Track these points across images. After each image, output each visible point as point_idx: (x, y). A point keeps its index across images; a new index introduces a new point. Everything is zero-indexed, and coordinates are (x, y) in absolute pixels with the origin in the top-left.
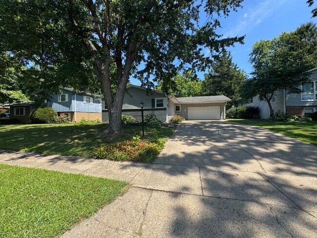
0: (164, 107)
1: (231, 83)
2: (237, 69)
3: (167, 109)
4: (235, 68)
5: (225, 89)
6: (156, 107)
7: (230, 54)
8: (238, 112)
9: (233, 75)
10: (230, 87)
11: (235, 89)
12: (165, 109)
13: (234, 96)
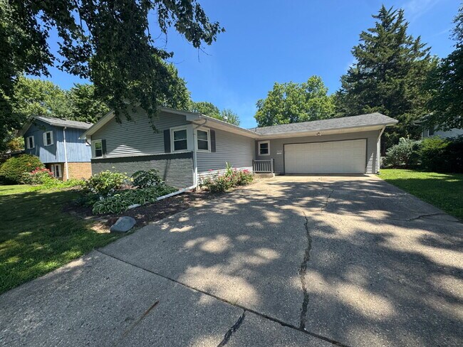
0: (188, 150)
1: (402, 84)
2: (421, 50)
3: (195, 156)
4: (415, 48)
5: (385, 99)
6: (173, 152)
7: (401, 17)
8: (420, 153)
9: (407, 65)
10: (399, 94)
11: (412, 98)
12: (190, 155)
13: (408, 116)
